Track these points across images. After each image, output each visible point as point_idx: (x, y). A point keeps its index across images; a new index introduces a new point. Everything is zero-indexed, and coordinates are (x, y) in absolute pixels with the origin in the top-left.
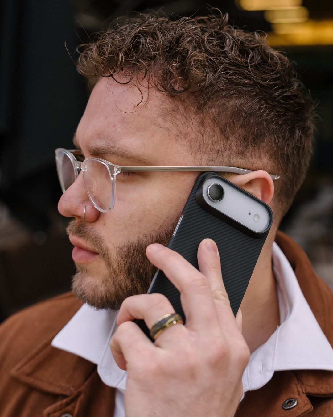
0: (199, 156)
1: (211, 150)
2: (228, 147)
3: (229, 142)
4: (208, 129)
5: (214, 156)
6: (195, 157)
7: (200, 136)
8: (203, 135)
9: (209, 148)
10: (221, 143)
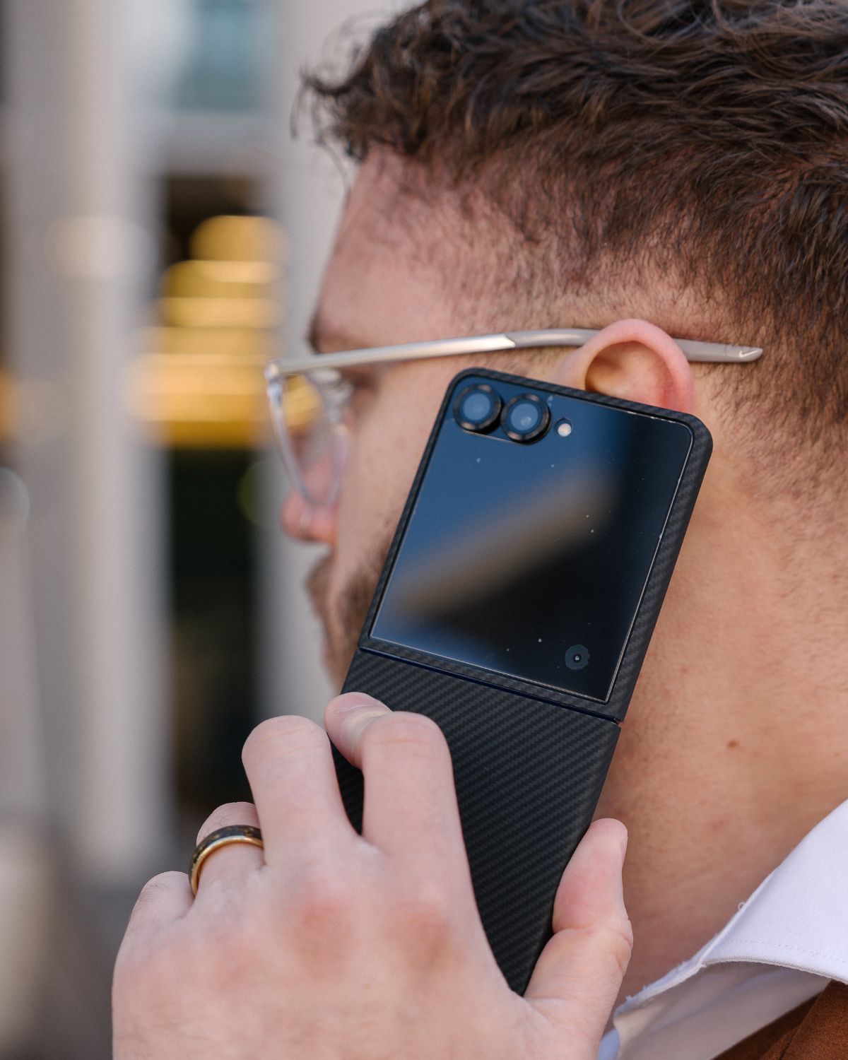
0: (467, 305)
1: (498, 282)
2: (539, 265)
3: (540, 251)
4: (483, 224)
5: (506, 300)
6: (455, 309)
7: (466, 247)
8: (471, 244)
9: (491, 279)
10: (521, 258)
